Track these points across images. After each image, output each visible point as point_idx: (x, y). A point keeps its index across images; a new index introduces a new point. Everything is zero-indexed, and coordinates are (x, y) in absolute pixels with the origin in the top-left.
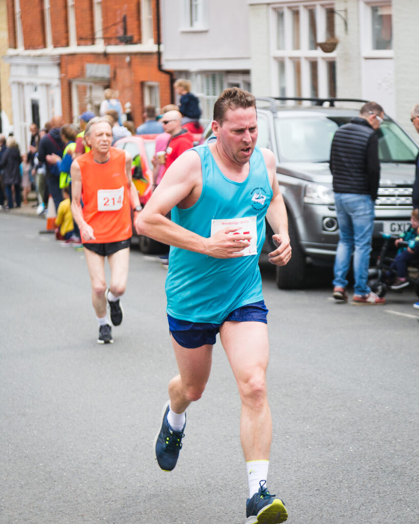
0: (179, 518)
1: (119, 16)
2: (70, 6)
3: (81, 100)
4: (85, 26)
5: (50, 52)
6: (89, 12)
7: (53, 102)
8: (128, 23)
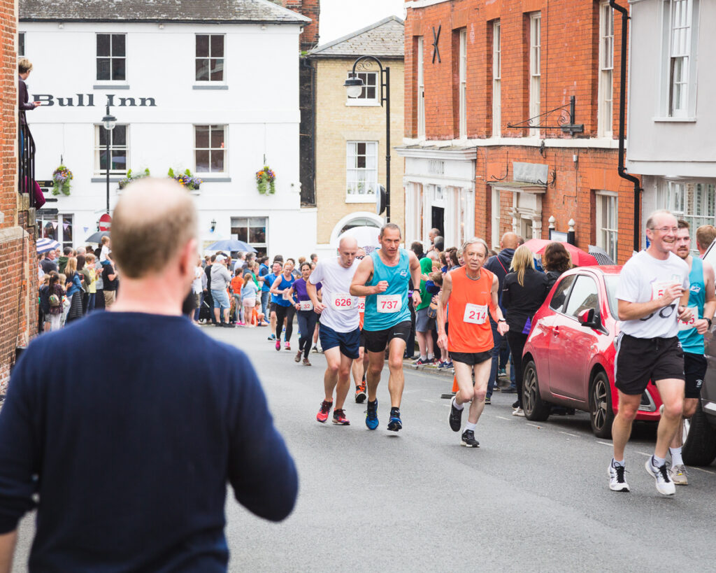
1: (564, 97)
2: (494, 82)
3: (503, 212)
4: (514, 110)
5: (463, 145)
6: (522, 91)
7: (463, 213)
8: (576, 108)
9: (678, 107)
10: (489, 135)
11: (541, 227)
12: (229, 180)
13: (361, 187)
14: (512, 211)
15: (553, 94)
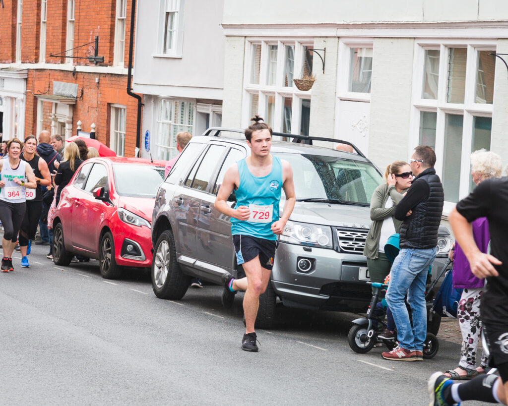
1: (91, 37)
2: (41, 24)
3: (45, 117)
4: (55, 44)
5: (18, 67)
6: (61, 31)
7: (16, 116)
8: (99, 44)
9: (170, 48)
10: (37, 61)
11: (71, 128)
14: (51, 116)
15: (83, 34)
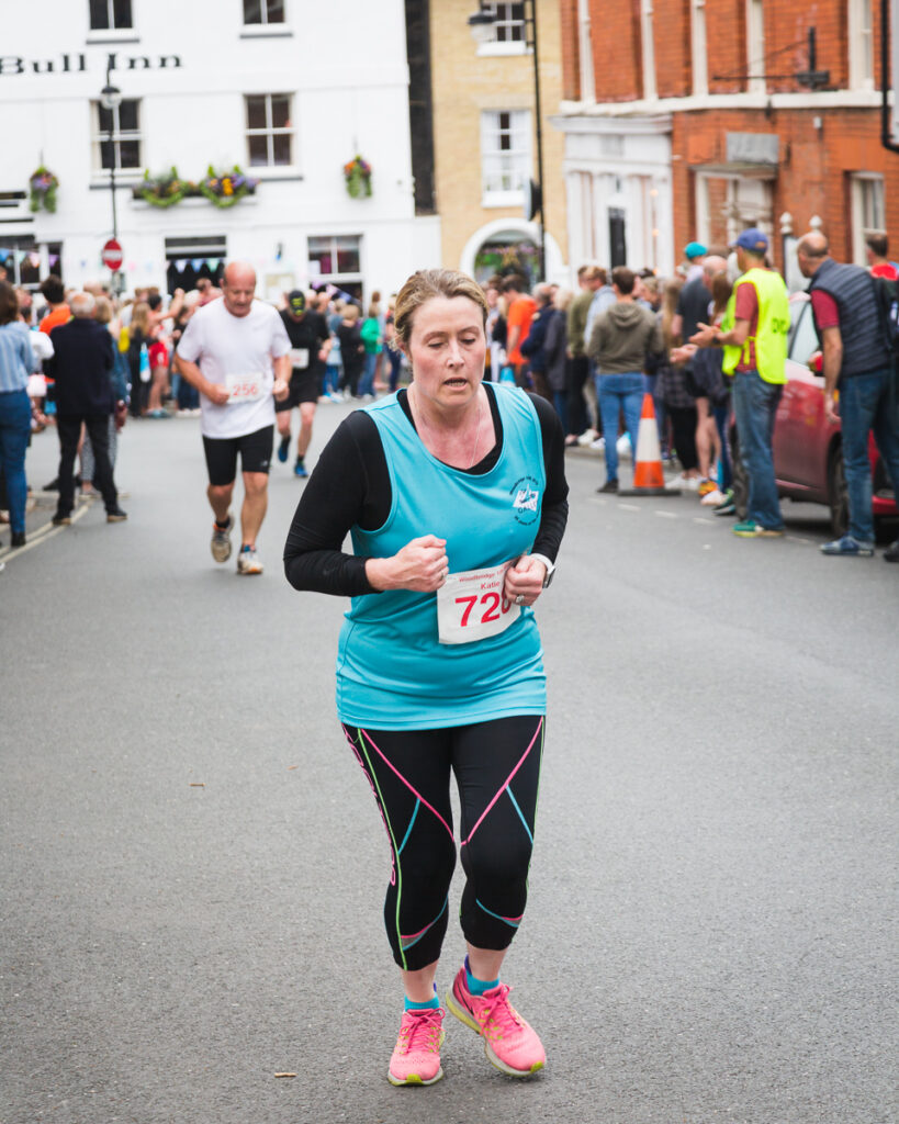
0: (891, 1116)
1: (799, 29)
2: (693, 11)
3: (714, 211)
4: (724, 52)
5: (651, 109)
7: (654, 215)
8: (819, 45)
10: (688, 91)
12: (299, 179)
13: (506, 182)
15: (782, 25)
